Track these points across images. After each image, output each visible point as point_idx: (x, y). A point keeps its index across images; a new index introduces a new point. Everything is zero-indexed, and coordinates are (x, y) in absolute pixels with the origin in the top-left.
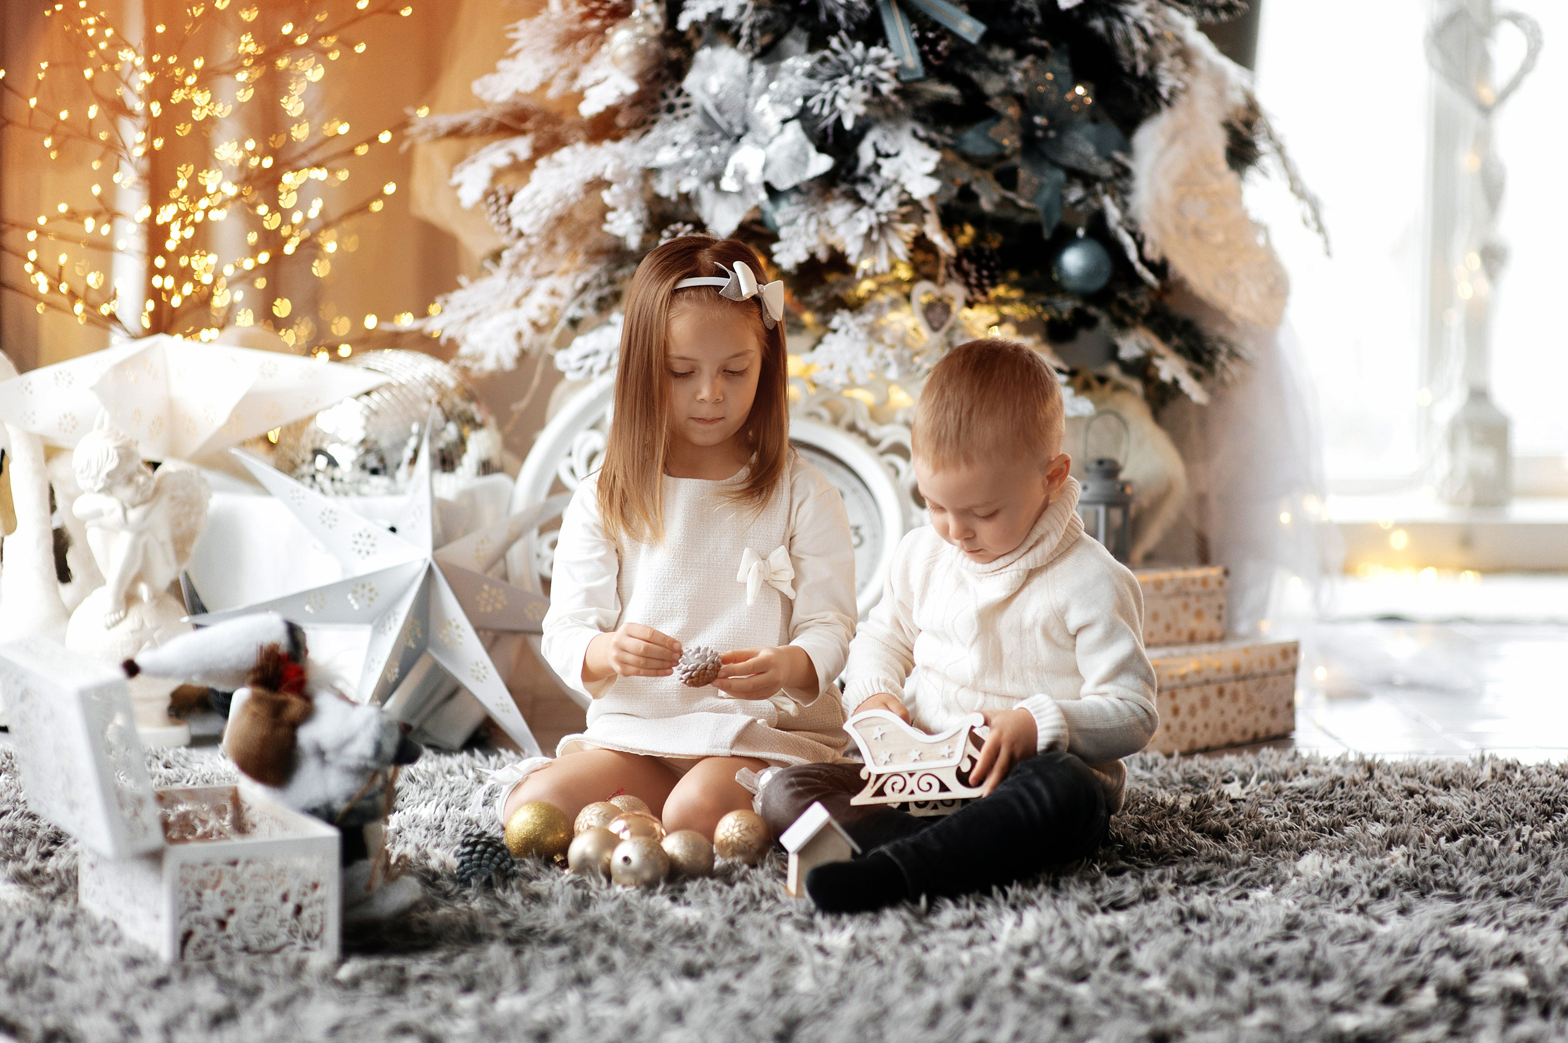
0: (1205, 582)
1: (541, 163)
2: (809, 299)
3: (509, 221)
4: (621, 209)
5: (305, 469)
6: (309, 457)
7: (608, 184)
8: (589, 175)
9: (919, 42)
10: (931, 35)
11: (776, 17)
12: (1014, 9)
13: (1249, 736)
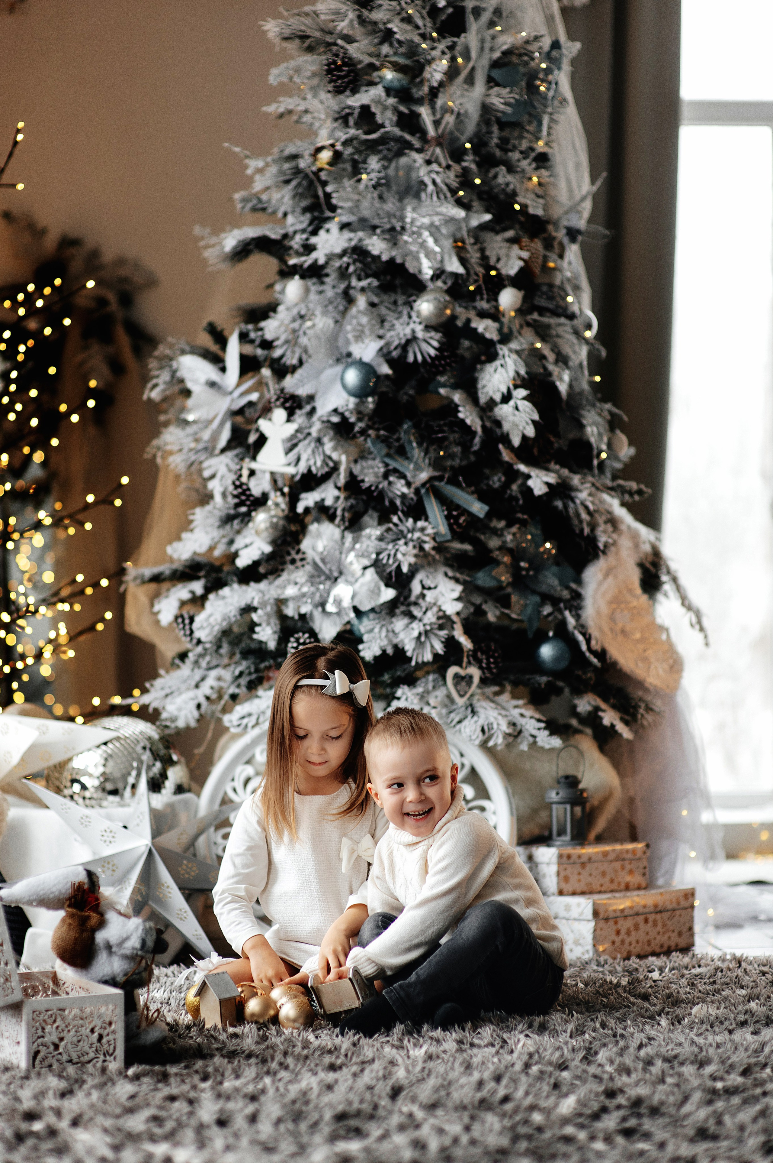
0: (634, 851)
1: (211, 596)
2: (382, 679)
3: (192, 632)
4: (264, 625)
5: (67, 792)
6: (69, 784)
7: (255, 609)
8: (243, 604)
9: (448, 517)
10: (455, 513)
11: (358, 504)
12: (506, 496)
13: (665, 949)
